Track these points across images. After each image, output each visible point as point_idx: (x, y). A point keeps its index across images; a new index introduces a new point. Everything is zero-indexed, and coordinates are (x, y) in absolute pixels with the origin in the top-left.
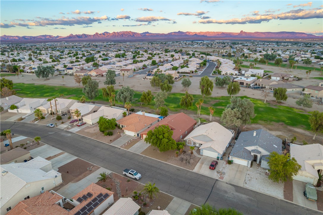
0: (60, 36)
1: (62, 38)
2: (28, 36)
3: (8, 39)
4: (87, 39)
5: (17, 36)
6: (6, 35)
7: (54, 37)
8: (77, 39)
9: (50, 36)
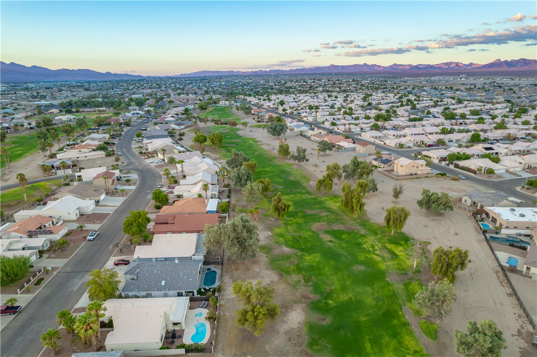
0: (475, 64)
1: (478, 66)
2: (424, 65)
3: (397, 68)
4: (525, 68)
5: (409, 65)
6: (397, 63)
7: (465, 65)
8: (506, 69)
9: (457, 64)
